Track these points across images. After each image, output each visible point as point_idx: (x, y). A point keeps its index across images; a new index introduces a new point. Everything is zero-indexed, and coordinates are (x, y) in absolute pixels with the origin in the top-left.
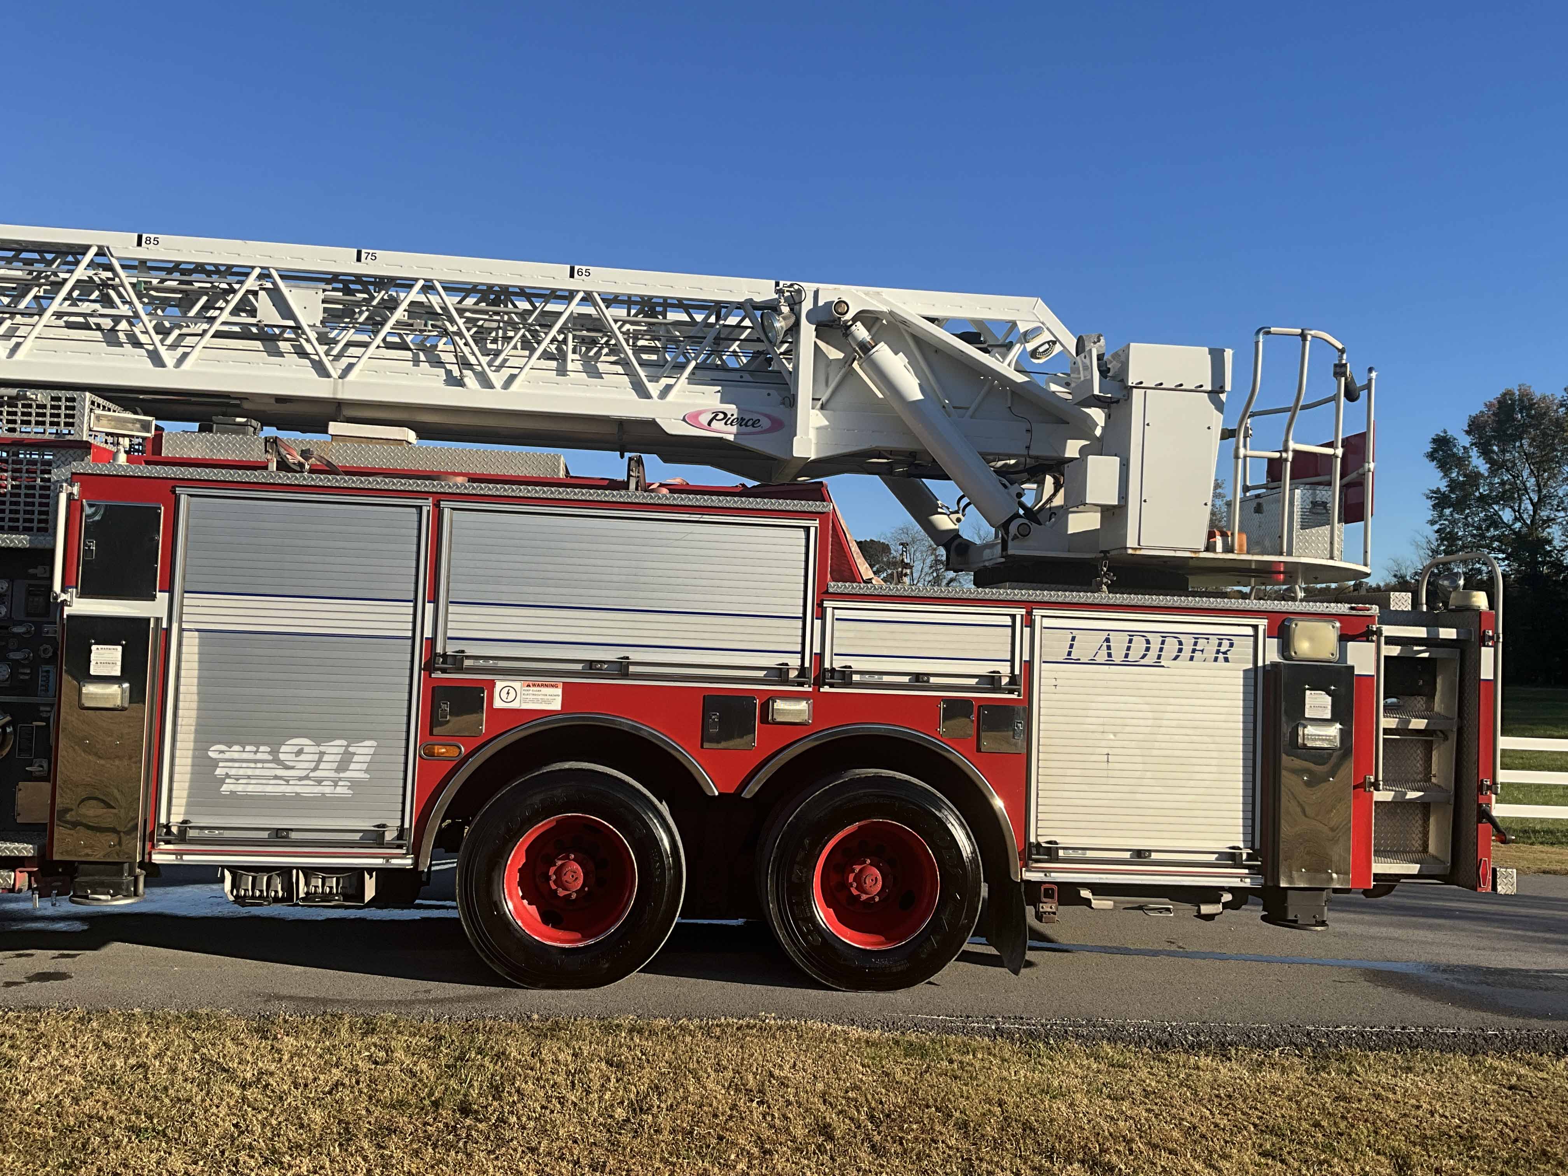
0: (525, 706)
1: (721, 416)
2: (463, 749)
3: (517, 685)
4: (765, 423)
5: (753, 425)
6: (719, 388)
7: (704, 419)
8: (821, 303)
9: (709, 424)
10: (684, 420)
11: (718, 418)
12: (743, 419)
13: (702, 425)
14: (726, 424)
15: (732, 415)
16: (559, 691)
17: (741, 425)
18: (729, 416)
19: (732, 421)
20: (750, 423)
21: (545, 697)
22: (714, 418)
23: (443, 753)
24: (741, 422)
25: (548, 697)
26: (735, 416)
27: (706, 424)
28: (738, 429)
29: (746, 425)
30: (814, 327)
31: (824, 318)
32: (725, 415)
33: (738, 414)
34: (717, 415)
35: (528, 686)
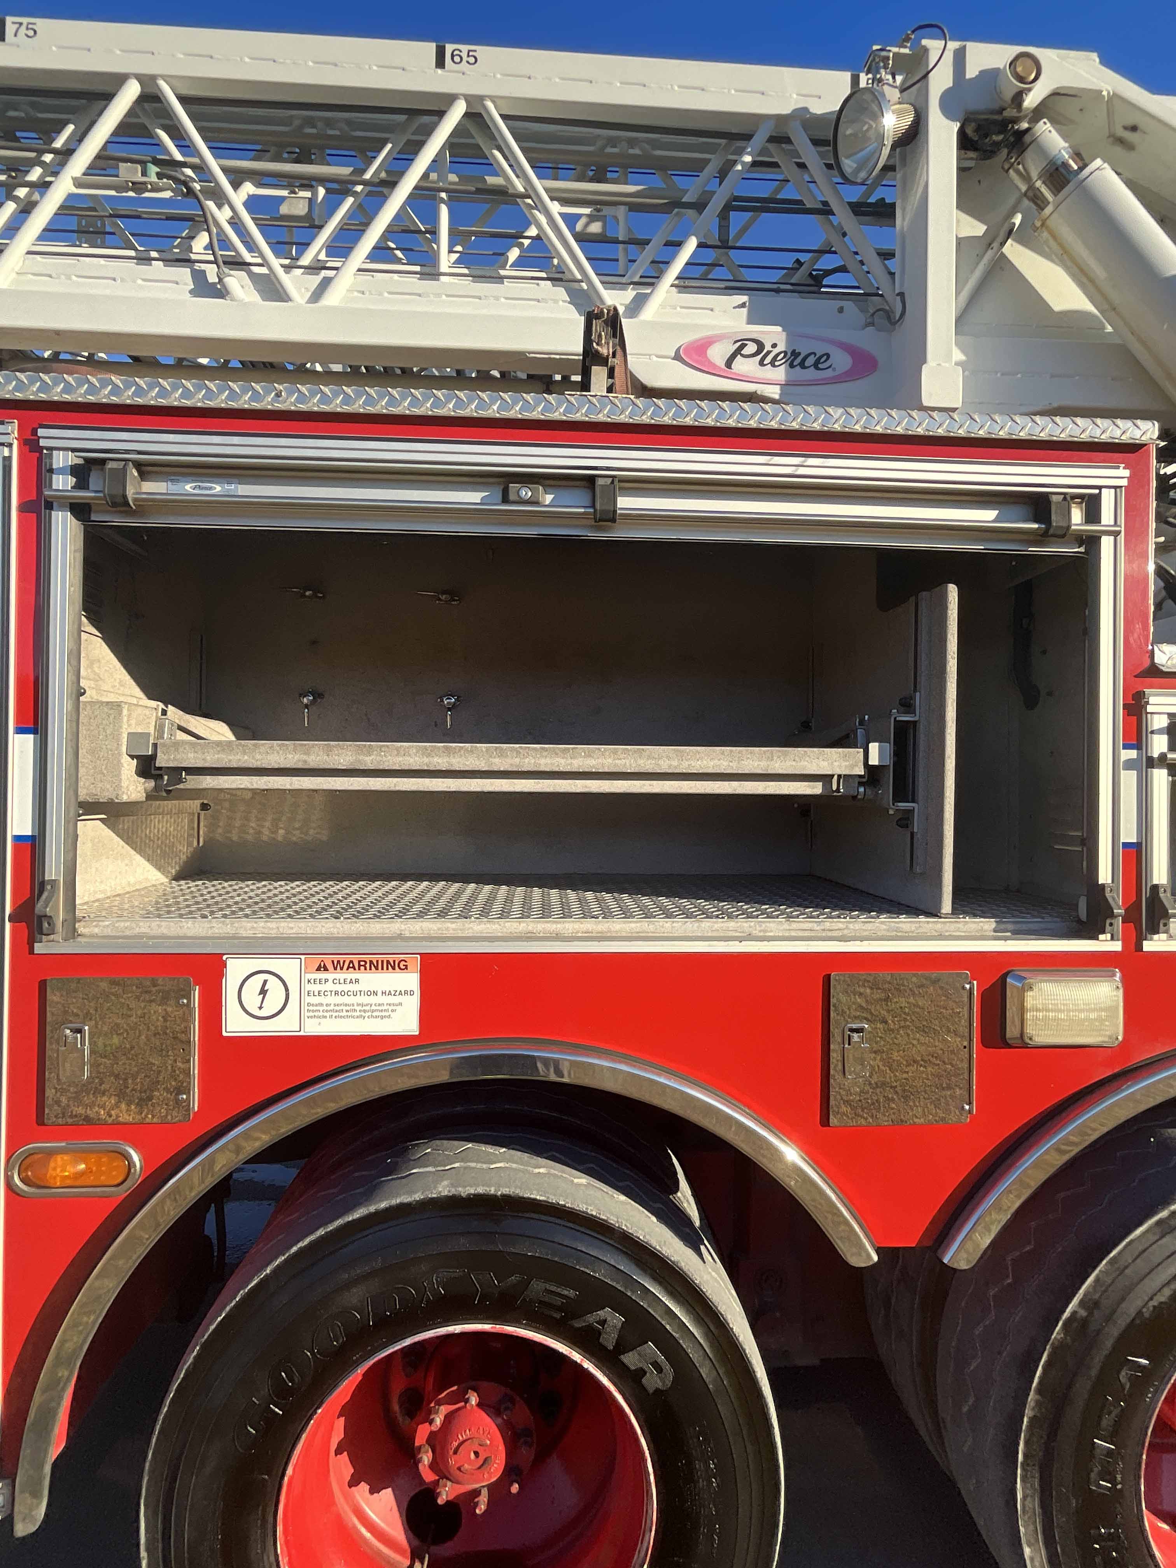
0: (314, 1028)
1: (751, 348)
2: (136, 1157)
3: (289, 968)
4: (841, 361)
5: (816, 366)
6: (744, 298)
7: (718, 354)
8: (971, 72)
9: (729, 364)
10: (677, 357)
11: (746, 351)
12: (795, 354)
13: (714, 366)
14: (761, 363)
15: (774, 346)
16: (411, 980)
17: (792, 366)
18: (768, 348)
19: (775, 359)
20: (811, 361)
21: (373, 999)
22: (738, 352)
23: (82, 1174)
24: (794, 359)
25: (380, 999)
26: (781, 347)
27: (721, 363)
28: (787, 373)
29: (802, 365)
30: (956, 126)
31: (980, 103)
32: (760, 345)
33: (789, 341)
34: (743, 346)
35: (323, 968)
